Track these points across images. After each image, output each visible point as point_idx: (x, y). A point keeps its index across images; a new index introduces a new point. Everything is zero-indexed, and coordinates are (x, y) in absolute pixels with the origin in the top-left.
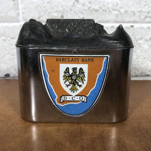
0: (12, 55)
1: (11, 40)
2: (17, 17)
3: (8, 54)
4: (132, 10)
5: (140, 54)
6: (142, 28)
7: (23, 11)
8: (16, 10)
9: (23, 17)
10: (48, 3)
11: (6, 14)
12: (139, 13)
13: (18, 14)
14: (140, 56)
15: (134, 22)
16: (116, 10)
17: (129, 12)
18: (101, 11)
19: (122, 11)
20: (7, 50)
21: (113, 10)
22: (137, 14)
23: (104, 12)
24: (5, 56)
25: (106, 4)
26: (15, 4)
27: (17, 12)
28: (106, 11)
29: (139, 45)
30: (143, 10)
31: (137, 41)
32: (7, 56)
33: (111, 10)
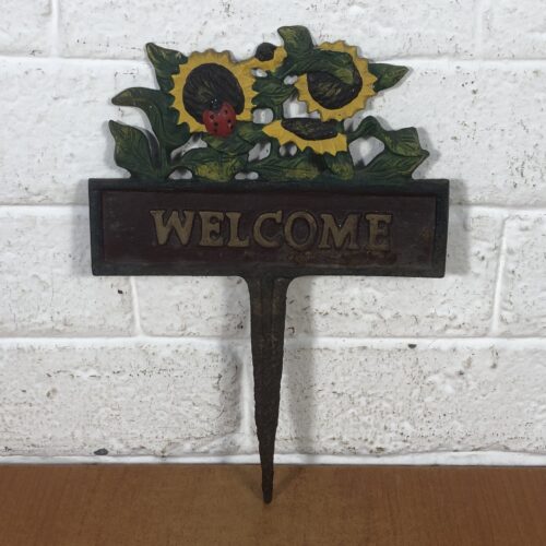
0: (113, 409)
1: (113, 377)
2: (128, 327)
3: (106, 405)
4: (410, 313)
5: (434, 405)
6: (436, 350)
7: (144, 314)
8: (126, 313)
9: (142, 326)
10: (205, 297)
11: (102, 322)
12: (430, 319)
13: (132, 320)
14: (435, 409)
15: (418, 336)
16: (371, 313)
17: (404, 316)
18: (335, 314)
19: (387, 315)
20: (101, 398)
21: (365, 312)
22: (423, 321)
23: (343, 317)
24: (96, 412)
25: (347, 300)
26: (123, 301)
27: (129, 316)
28: (347, 315)
29: (432, 386)
30: (439, 313)
31: (425, 377)
32: (102, 410)
33: (360, 313)
